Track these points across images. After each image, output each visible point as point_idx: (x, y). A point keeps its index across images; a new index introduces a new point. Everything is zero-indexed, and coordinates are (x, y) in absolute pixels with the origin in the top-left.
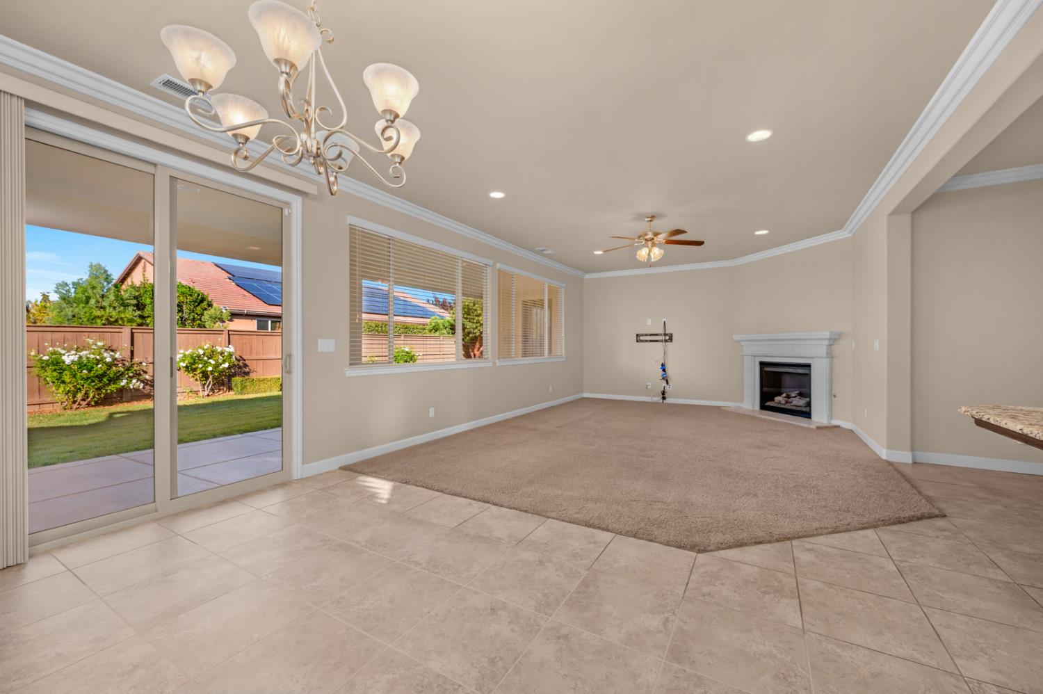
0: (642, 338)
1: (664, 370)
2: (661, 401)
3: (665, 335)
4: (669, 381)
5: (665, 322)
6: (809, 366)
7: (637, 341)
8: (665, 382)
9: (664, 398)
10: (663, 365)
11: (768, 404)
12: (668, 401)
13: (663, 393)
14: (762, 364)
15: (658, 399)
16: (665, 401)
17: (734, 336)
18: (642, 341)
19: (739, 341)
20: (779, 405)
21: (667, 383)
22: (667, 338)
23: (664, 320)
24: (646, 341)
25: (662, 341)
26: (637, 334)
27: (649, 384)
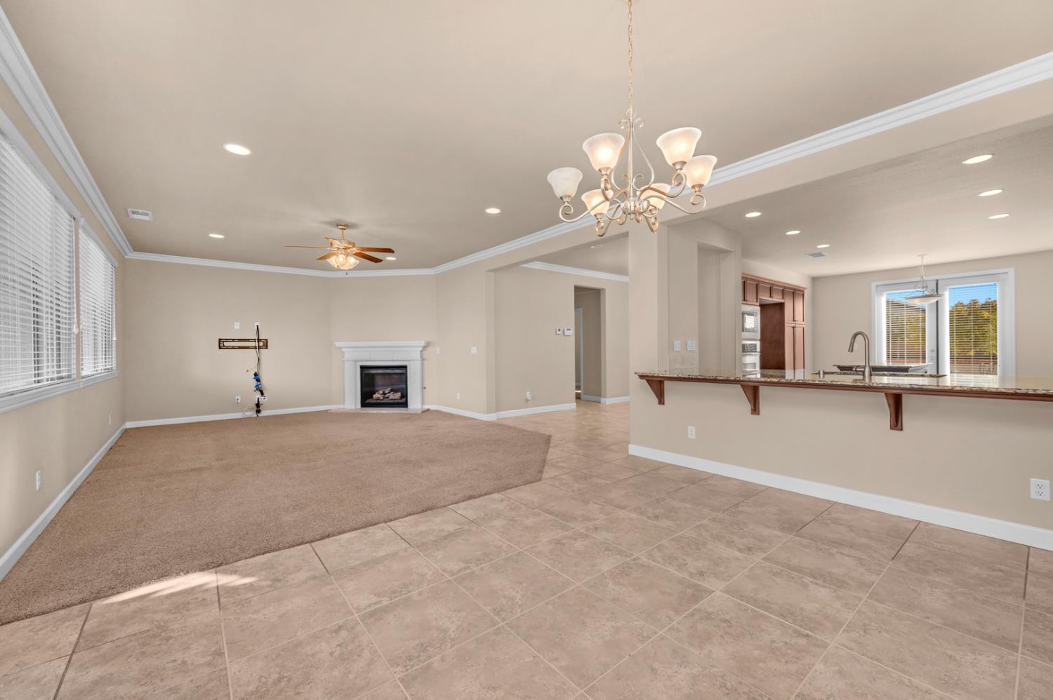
0: (226, 344)
1: (258, 380)
2: (255, 415)
3: (259, 340)
4: (264, 392)
5: (258, 326)
6: (405, 367)
7: (220, 348)
8: (259, 393)
9: (258, 411)
10: (256, 375)
11: (368, 401)
12: (264, 413)
13: (258, 405)
14: (362, 367)
15: (253, 414)
16: (260, 415)
17: (336, 343)
18: (227, 348)
19: (340, 348)
20: (378, 401)
21: (262, 393)
22: (261, 344)
23: (256, 324)
24: (233, 348)
25: (255, 348)
26: (220, 340)
27: (239, 397)
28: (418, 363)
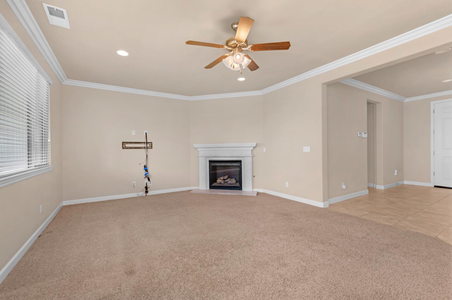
0: (127, 145)
1: (146, 170)
2: (145, 195)
3: (147, 143)
4: (150, 178)
5: (146, 133)
6: (240, 162)
7: (123, 148)
8: (147, 179)
9: (147, 192)
10: (145, 167)
11: (213, 185)
12: (150, 193)
13: (146, 188)
14: (211, 162)
15: (143, 194)
16: (148, 194)
17: (194, 145)
18: (128, 148)
19: (196, 148)
20: (221, 185)
21: (149, 179)
22: (148, 145)
23: (145, 131)
24: (131, 148)
25: (144, 148)
26: (123, 142)
27: (134, 182)
28: (250, 159)
